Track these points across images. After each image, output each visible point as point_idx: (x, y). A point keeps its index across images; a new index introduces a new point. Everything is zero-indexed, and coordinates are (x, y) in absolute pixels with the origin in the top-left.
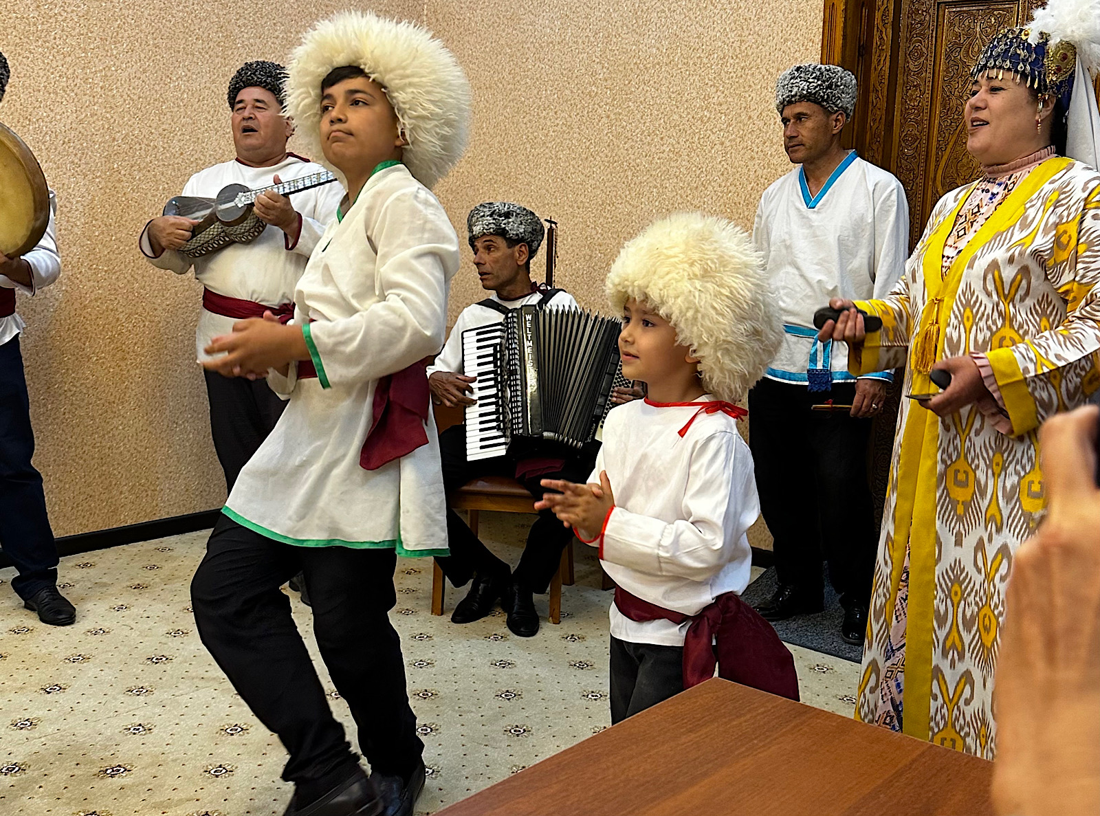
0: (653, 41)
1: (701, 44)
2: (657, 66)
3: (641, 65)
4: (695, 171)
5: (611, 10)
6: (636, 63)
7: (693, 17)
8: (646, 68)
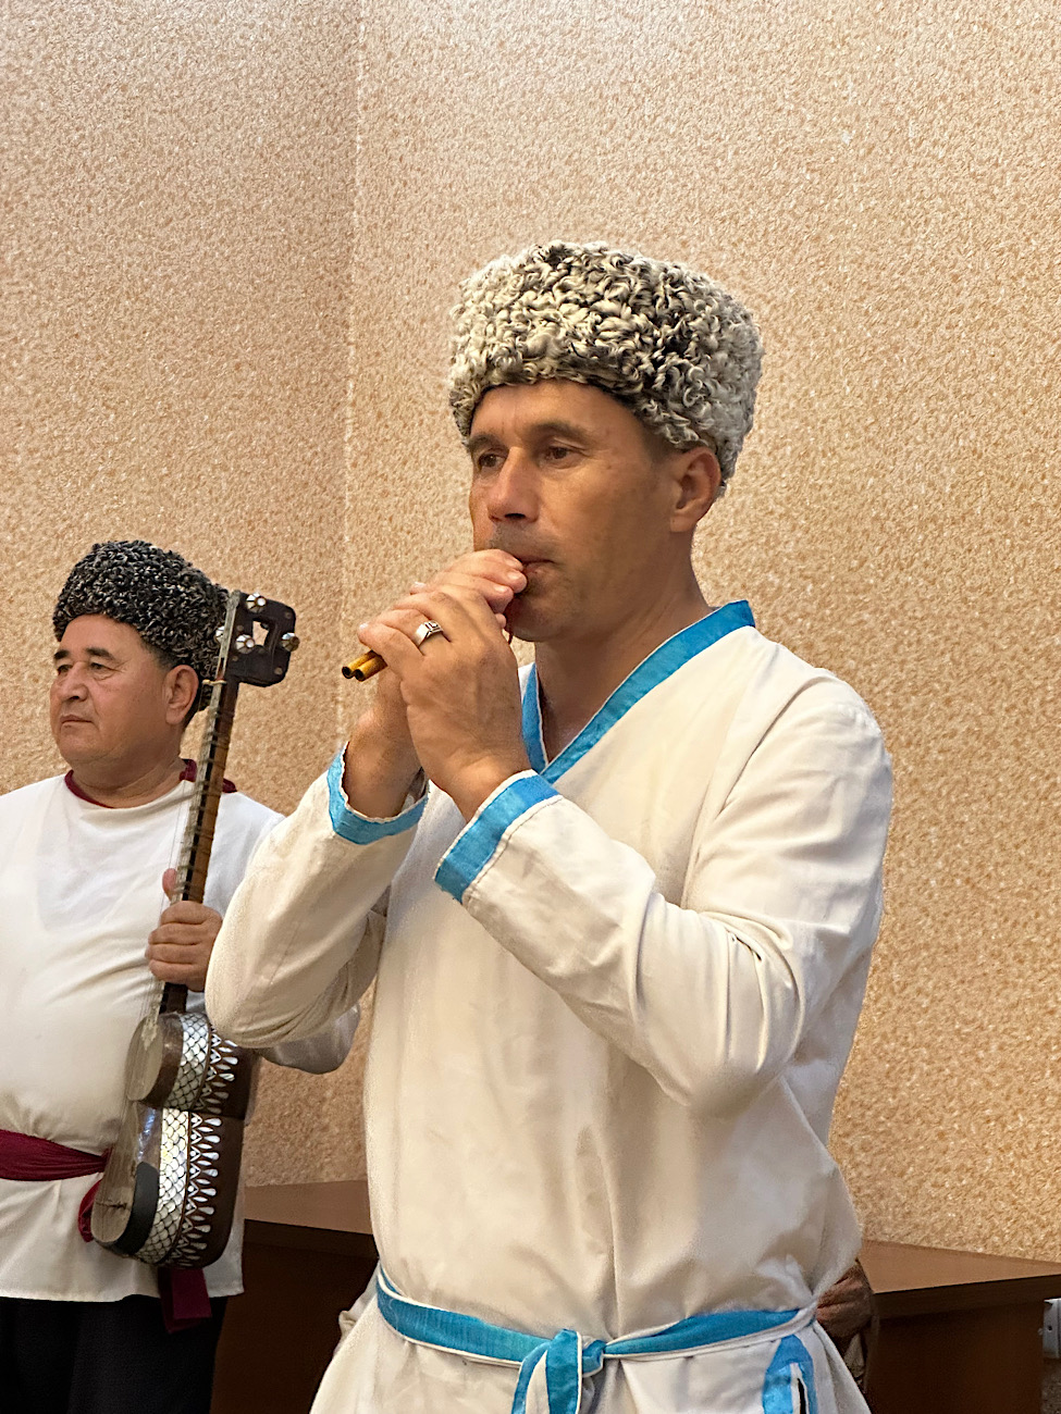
0: (919, 467)
1: (1039, 475)
2: (931, 526)
3: (889, 523)
4: (1035, 784)
5: (812, 394)
6: (876, 518)
7: (1017, 411)
8: (903, 531)
